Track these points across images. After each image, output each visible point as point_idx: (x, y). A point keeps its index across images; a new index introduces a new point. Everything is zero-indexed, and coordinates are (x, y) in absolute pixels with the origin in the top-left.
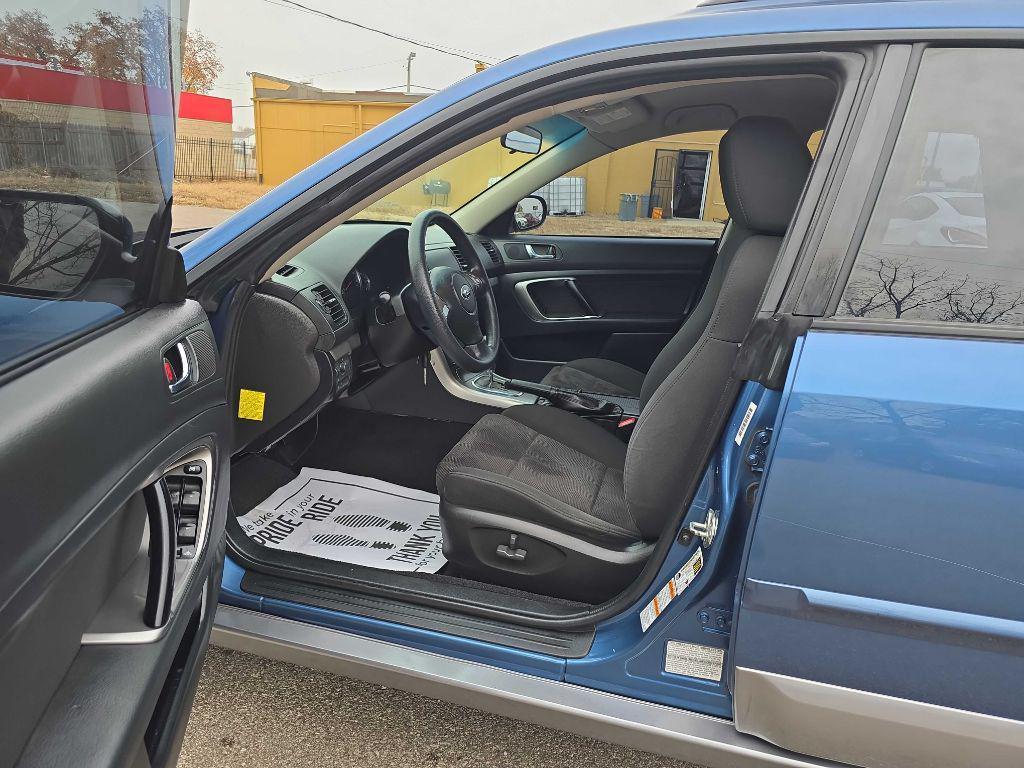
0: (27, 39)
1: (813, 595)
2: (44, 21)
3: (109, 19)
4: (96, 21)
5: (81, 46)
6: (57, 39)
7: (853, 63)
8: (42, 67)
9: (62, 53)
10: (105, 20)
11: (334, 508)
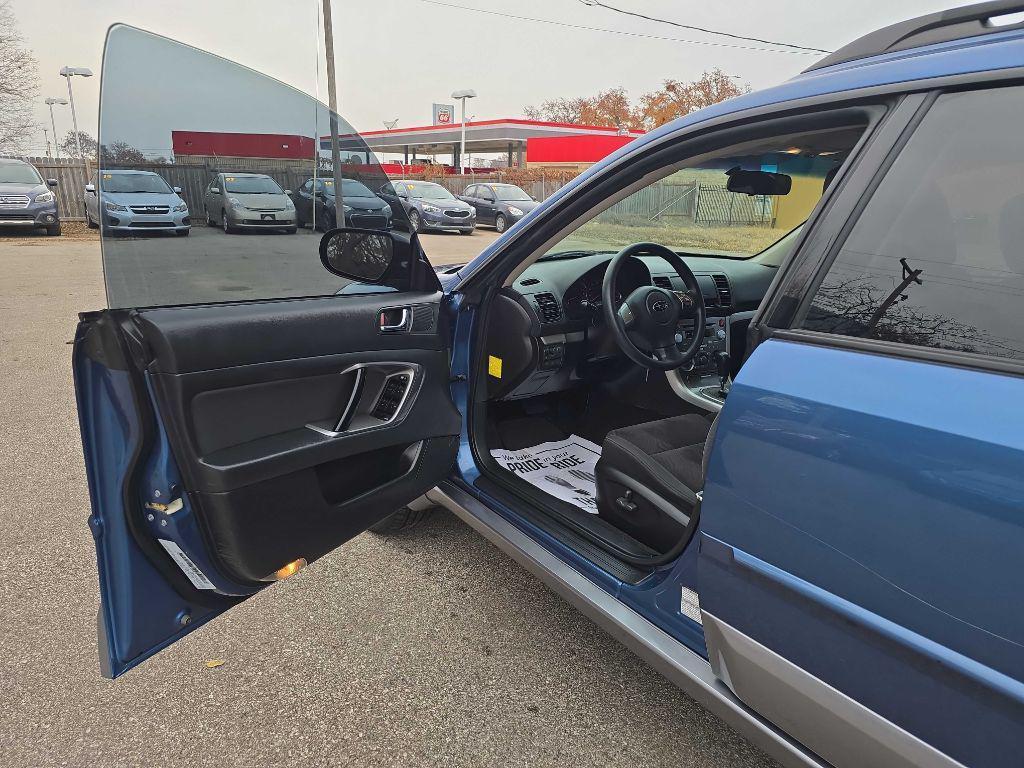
0: (612, 112)
1: (741, 555)
2: (625, 95)
3: (673, 86)
4: (663, 89)
5: (647, 112)
6: (631, 108)
7: (876, 113)
8: (613, 134)
9: (634, 119)
10: (671, 88)
11: (575, 464)
